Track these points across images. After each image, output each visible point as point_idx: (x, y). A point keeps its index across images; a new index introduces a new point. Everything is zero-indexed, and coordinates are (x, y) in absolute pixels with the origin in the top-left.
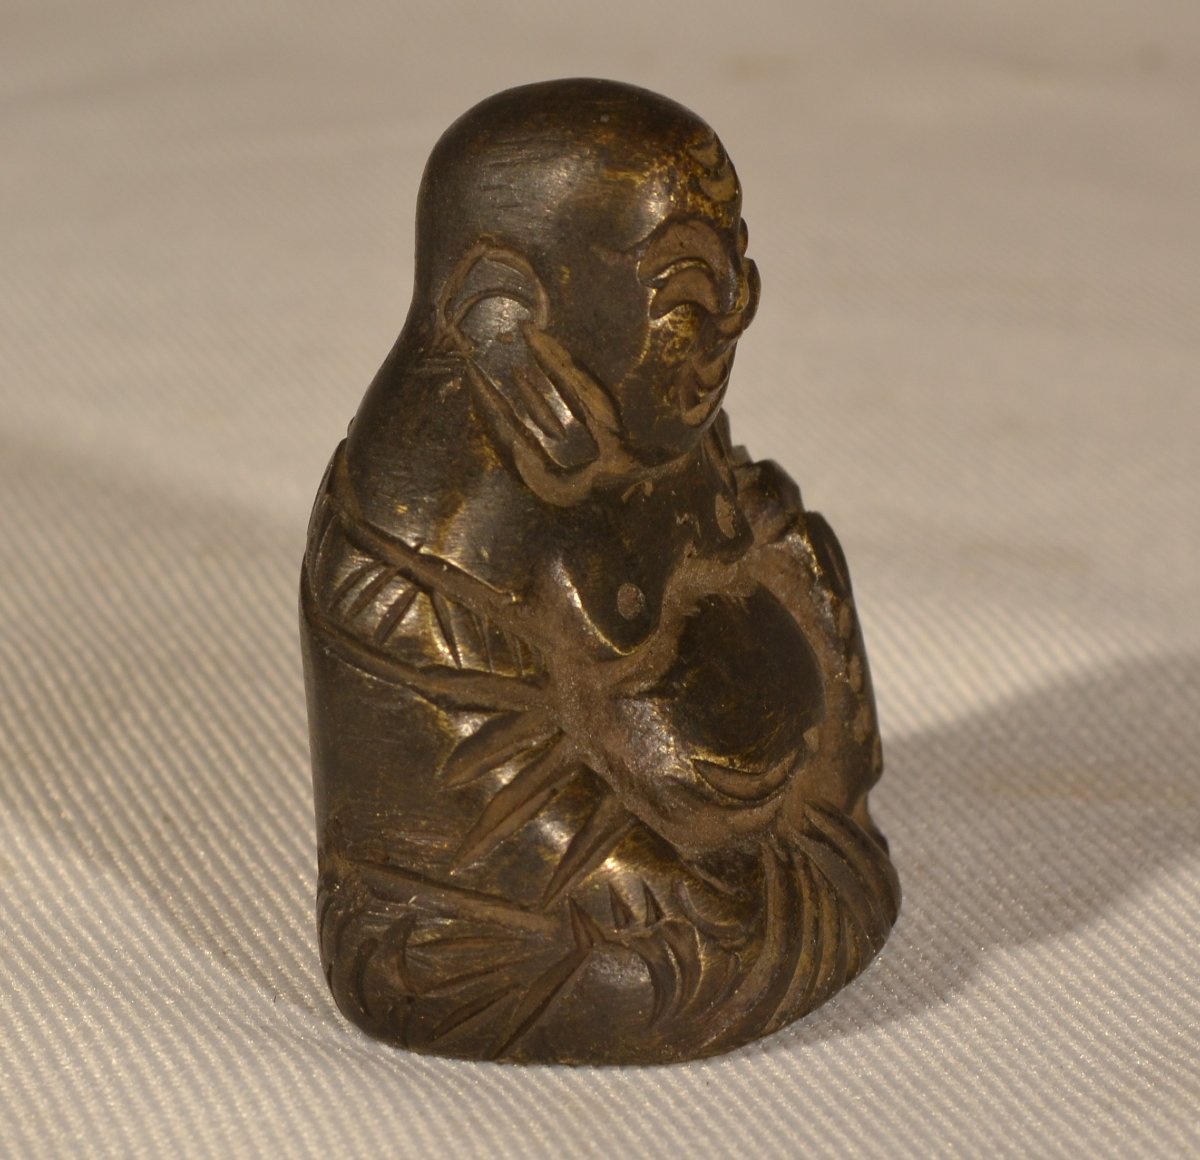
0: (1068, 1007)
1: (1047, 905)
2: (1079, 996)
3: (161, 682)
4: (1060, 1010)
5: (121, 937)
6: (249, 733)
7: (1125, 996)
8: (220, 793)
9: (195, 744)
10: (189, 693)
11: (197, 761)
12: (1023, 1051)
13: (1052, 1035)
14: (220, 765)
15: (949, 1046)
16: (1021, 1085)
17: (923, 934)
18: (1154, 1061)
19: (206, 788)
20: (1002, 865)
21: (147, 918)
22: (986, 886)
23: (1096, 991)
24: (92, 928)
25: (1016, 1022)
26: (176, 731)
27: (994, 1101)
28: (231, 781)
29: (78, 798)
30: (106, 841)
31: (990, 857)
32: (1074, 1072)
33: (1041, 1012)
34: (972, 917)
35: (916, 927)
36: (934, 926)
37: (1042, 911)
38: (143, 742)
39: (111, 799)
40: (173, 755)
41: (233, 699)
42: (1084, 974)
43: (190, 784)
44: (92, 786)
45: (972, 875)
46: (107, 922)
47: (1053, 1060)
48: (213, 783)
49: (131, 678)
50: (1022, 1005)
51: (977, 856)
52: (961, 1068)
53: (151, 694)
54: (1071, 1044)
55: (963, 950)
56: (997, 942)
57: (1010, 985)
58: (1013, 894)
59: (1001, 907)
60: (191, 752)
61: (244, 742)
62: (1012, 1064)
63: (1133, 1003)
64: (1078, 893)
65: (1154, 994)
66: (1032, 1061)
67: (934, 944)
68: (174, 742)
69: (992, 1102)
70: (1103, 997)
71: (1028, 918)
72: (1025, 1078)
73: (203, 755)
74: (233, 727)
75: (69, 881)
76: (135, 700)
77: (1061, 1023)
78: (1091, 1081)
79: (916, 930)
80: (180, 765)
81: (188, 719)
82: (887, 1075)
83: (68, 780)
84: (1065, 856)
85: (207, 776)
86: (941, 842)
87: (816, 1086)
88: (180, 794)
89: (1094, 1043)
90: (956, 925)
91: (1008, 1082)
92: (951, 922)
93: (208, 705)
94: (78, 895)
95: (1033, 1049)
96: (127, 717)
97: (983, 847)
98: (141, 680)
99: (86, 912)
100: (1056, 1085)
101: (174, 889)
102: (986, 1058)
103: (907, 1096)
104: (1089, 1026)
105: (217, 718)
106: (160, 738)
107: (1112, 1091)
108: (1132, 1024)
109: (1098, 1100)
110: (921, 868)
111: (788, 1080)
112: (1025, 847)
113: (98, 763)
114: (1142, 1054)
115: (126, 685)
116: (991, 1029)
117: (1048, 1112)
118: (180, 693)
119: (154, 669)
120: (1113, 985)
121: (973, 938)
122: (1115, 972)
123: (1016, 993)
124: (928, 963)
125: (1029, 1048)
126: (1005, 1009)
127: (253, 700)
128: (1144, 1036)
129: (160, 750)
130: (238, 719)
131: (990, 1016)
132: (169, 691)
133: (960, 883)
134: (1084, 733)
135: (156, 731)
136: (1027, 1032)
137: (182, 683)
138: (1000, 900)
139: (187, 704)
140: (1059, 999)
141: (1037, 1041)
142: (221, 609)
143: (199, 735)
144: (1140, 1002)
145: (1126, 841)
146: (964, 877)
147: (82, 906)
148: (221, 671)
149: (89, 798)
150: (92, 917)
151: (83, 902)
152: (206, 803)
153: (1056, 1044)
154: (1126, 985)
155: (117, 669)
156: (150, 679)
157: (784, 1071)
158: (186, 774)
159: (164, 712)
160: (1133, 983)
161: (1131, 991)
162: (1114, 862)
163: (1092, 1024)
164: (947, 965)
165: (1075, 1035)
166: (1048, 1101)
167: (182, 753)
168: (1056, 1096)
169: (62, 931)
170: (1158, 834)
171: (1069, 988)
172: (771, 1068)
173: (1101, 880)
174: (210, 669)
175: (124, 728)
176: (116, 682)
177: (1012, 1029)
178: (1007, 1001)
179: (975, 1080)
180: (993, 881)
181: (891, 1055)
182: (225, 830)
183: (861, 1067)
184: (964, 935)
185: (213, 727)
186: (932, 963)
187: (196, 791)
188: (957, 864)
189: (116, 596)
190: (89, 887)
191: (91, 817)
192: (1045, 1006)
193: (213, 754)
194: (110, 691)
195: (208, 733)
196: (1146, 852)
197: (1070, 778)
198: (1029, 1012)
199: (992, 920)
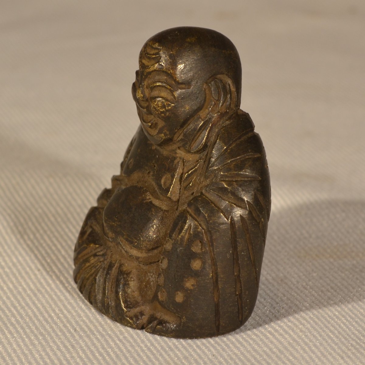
0: (329, 322)
1: (322, 291)
2: (333, 319)
3: (37, 224)
4: (326, 323)
5: (24, 310)
6: (66, 241)
7: (347, 320)
8: (56, 261)
9: (48, 245)
10: (46, 228)
11: (49, 251)
12: (314, 336)
13: (324, 331)
14: (56, 252)
15: (290, 337)
16: (314, 348)
17: (282, 300)
18: (357, 342)
19: (52, 260)
20: (307, 280)
21: (33, 303)
22: (302, 285)
23: (337, 317)
24: (15, 307)
25: (312, 327)
26: (42, 241)
27: (305, 355)
28: (60, 257)
29: (10, 264)
30: (19, 278)
31: (304, 277)
32: (331, 344)
33: (320, 323)
34: (298, 294)
35: (280, 298)
36: (286, 298)
37: (320, 293)
38: (31, 245)
39: (21, 264)
40: (41, 249)
41: (60, 230)
42: (334, 312)
43: (47, 258)
44: (15, 260)
45: (298, 282)
46: (20, 304)
47: (324, 339)
48: (54, 258)
49: (27, 224)
50: (314, 321)
51: (299, 277)
52: (294, 344)
53: (33, 229)
54: (330, 334)
55: (295, 304)
56: (306, 302)
57: (310, 315)
58: (311, 288)
59: (307, 292)
60: (47, 248)
61: (64, 244)
62: (311, 341)
63: (350, 322)
64: (332, 288)
65: (356, 320)
66: (317, 340)
67: (285, 303)
68: (41, 245)
69: (304, 356)
70: (340, 320)
71: (316, 295)
72: (315, 346)
73: (50, 248)
74: (60, 239)
75: (7, 291)
76: (28, 231)
77: (326, 327)
78: (336, 347)
79: (280, 299)
80: (43, 252)
81: (46, 237)
82: (271, 349)
83: (7, 259)
84: (328, 277)
85: (52, 256)
86: (288, 272)
87: (248, 355)
88: (44, 262)
89: (337, 334)
90: (293, 297)
91: (310, 348)
92: (291, 296)
93: (52, 232)
94: (11, 296)
95: (317, 335)
96: (26, 237)
97: (301, 274)
98: (30, 224)
99: (13, 302)
100: (325, 348)
101: (41, 293)
102: (302, 340)
103: (277, 356)
104: (336, 329)
105: (55, 236)
106: (37, 244)
107: (344, 352)
108: (349, 329)
109: (339, 355)
110: (282, 280)
111: (239, 353)
112: (315, 275)
113: (17, 253)
114: (353, 340)
115: (25, 226)
116: (304, 329)
117: (322, 358)
118: (43, 228)
119: (34, 220)
120: (343, 316)
121: (298, 301)
122: (344, 312)
123: (312, 317)
124: (284, 309)
125: (316, 335)
126: (309, 323)
127: (67, 230)
128: (353, 333)
129: (37, 248)
130: (62, 237)
131: (304, 325)
132: (39, 228)
133: (294, 285)
134: (333, 234)
135: (35, 241)
136: (316, 330)
137: (43, 225)
138: (307, 290)
139: (45, 232)
140: (326, 320)
141: (319, 333)
142: (55, 196)
143: (49, 242)
144: (352, 322)
145: (347, 272)
146: (295, 283)
147: (12, 300)
148: (56, 219)
149: (14, 265)
150: (15, 303)
151: (12, 298)
152: (52, 265)
153: (325, 334)
154: (348, 317)
155: (22, 220)
156: (33, 224)
157: (238, 351)
158: (45, 255)
159: (38, 235)
160: (350, 316)
161: (349, 319)
162: (343, 279)
163: (337, 328)
164: (290, 310)
165: (331, 331)
166: (322, 354)
167: (44, 248)
168: (325, 352)
169: (5, 309)
170: (357, 270)
171: (329, 316)
172: (233, 350)
173: (339, 284)
174: (52, 219)
175: (25, 241)
176: (22, 225)
177: (311, 329)
178: (309, 320)
179: (298, 348)
180: (304, 284)
181: (272, 342)
182: (58, 274)
183: (262, 347)
184: (295, 300)
185: (54, 239)
186: (285, 309)
187: (49, 261)
188: (293, 279)
189: (21, 194)
190: (14, 293)
191: (15, 270)
192: (322, 322)
193: (54, 248)
194: (20, 228)
195: (52, 241)
196: (354, 276)
197: (329, 251)
198: (316, 324)
199: (304, 295)
